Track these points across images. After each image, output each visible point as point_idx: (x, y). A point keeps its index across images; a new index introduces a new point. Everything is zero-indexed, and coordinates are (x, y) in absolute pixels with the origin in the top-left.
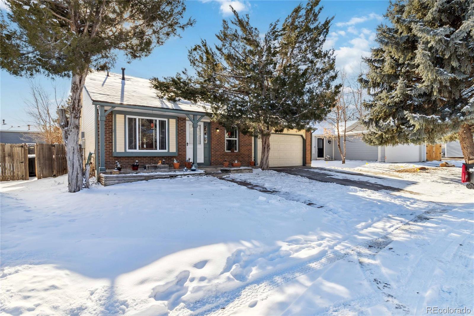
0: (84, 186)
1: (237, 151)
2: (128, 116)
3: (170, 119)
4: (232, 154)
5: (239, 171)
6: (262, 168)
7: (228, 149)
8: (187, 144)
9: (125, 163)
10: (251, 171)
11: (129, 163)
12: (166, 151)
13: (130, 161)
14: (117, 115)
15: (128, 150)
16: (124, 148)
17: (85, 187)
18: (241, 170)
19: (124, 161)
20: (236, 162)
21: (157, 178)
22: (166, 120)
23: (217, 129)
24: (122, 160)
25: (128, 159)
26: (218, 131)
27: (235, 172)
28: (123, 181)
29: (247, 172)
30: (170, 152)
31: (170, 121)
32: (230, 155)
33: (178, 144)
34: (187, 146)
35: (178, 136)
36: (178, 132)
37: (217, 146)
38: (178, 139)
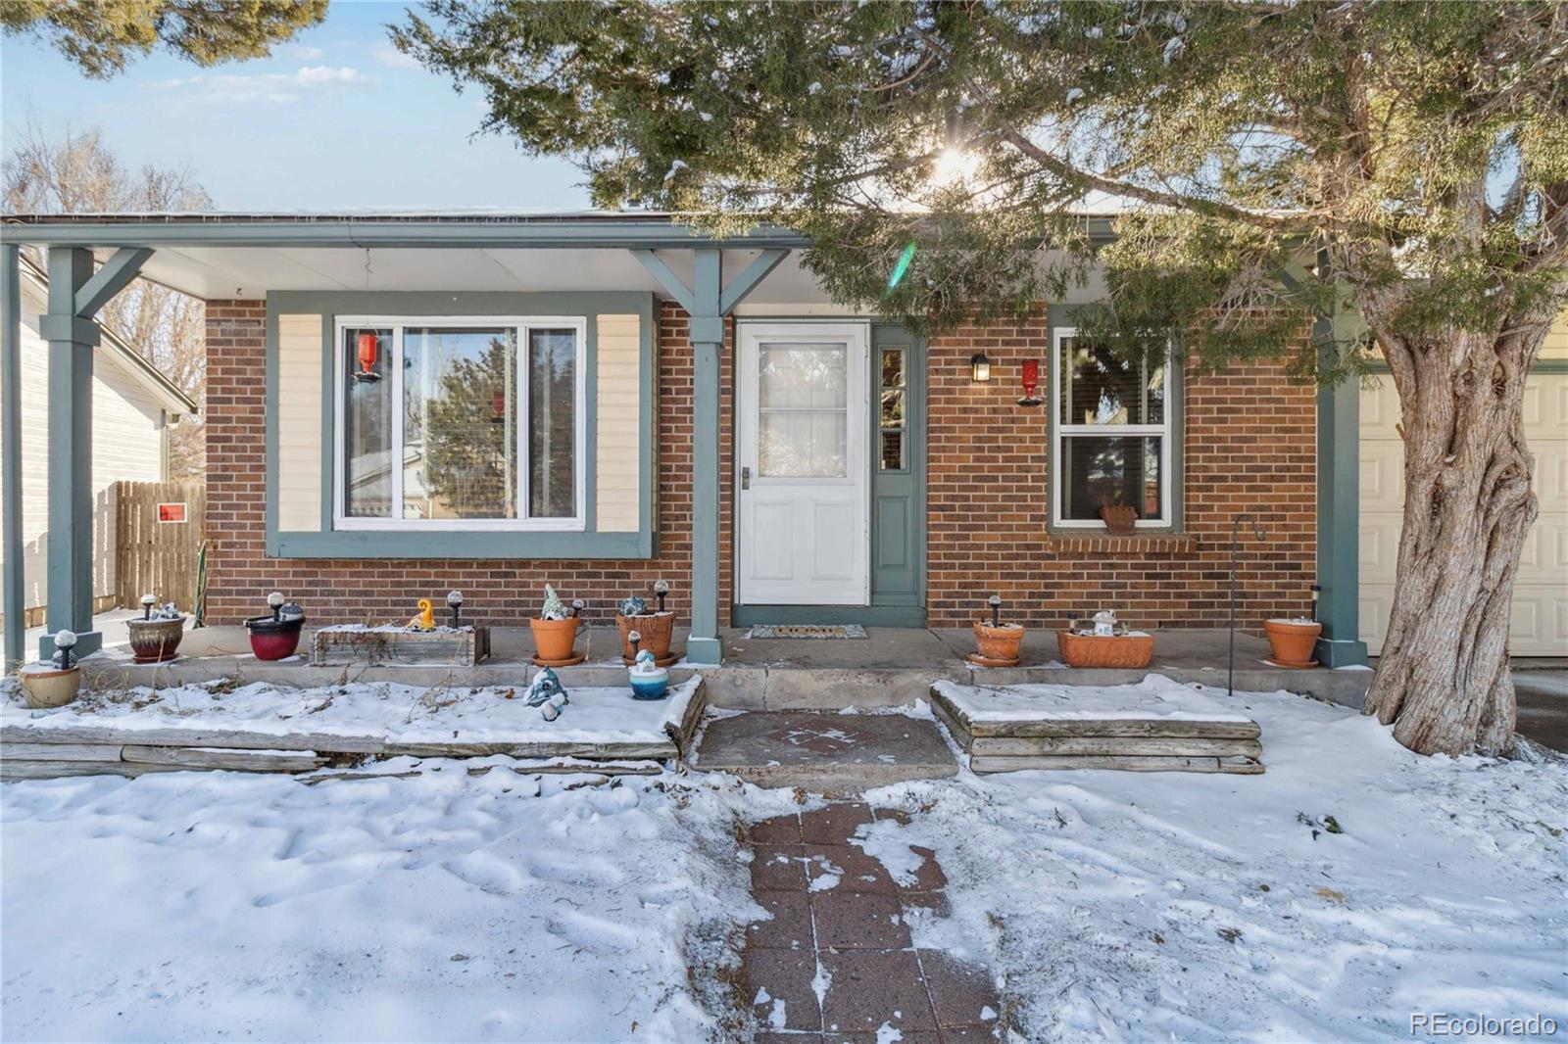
1: (1166, 521)
2: (344, 321)
3: (600, 317)
4: (1118, 542)
5: (1078, 745)
6: (1410, 722)
7: (1078, 508)
8: (746, 473)
9: (352, 593)
10: (1242, 750)
11: (371, 594)
12: (578, 523)
13: (375, 584)
14: (282, 317)
15: (342, 523)
16: (317, 512)
19: (346, 584)
20: (1104, 625)
22: (579, 323)
23: (978, 359)
24: (336, 575)
25: (367, 574)
26: (983, 373)
27: (1022, 747)
29: (1187, 764)
30: (600, 529)
31: (600, 330)
32: (1095, 555)
33: (661, 478)
34: (745, 487)
35: (661, 430)
36: (661, 401)
37: (976, 488)
38: (662, 449)
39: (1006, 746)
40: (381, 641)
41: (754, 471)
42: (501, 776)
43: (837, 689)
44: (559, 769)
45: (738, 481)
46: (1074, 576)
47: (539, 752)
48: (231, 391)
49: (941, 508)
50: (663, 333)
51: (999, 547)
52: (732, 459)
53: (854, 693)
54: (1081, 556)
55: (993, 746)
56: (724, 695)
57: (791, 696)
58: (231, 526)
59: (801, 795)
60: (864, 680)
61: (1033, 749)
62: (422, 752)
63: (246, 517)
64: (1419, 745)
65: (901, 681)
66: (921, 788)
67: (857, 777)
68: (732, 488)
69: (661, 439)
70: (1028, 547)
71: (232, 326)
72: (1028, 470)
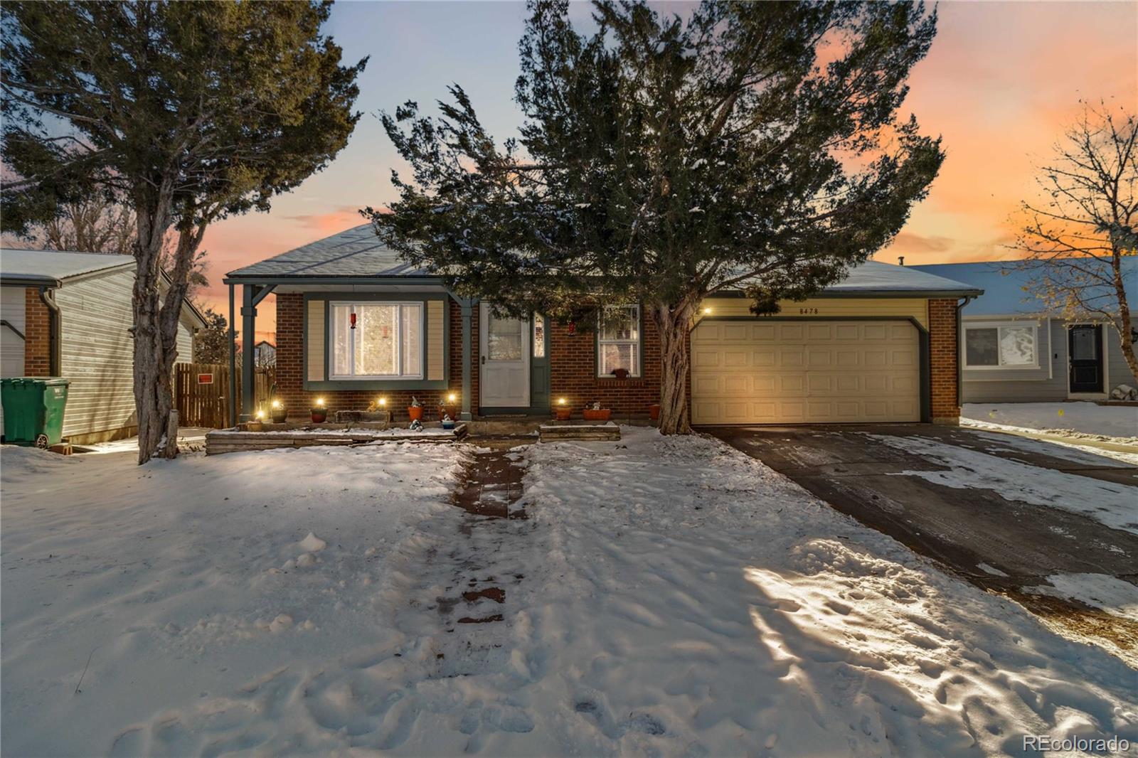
0: (156, 454)
1: (638, 376)
2: (333, 303)
3: (429, 302)
4: (619, 382)
5: (570, 435)
7: (610, 370)
8: (484, 358)
10: (615, 435)
12: (421, 377)
14: (309, 302)
15: (332, 378)
16: (322, 373)
17: (159, 456)
18: (577, 431)
20: (597, 407)
21: (322, 444)
22: (420, 303)
27: (555, 435)
28: (244, 446)
30: (429, 379)
31: (429, 306)
32: (611, 387)
33: (452, 360)
34: (483, 363)
35: (451, 342)
36: (451, 332)
37: (568, 363)
38: (451, 349)
39: (550, 435)
40: (359, 414)
41: (487, 357)
42: (407, 444)
43: (509, 428)
44: (424, 442)
45: (481, 361)
46: (604, 395)
47: (418, 438)
48: (286, 328)
49: (556, 371)
50: (452, 306)
51: (577, 385)
52: (478, 353)
53: (515, 429)
54: (606, 388)
55: (546, 435)
56: (473, 430)
57: (495, 430)
58: (286, 380)
59: (492, 449)
60: (518, 425)
61: (558, 436)
62: (384, 439)
63: (292, 376)
64: (664, 433)
65: (530, 425)
66: (525, 446)
67: (508, 444)
68: (478, 364)
69: (451, 346)
70: (587, 385)
71: (287, 304)
72: (587, 356)
